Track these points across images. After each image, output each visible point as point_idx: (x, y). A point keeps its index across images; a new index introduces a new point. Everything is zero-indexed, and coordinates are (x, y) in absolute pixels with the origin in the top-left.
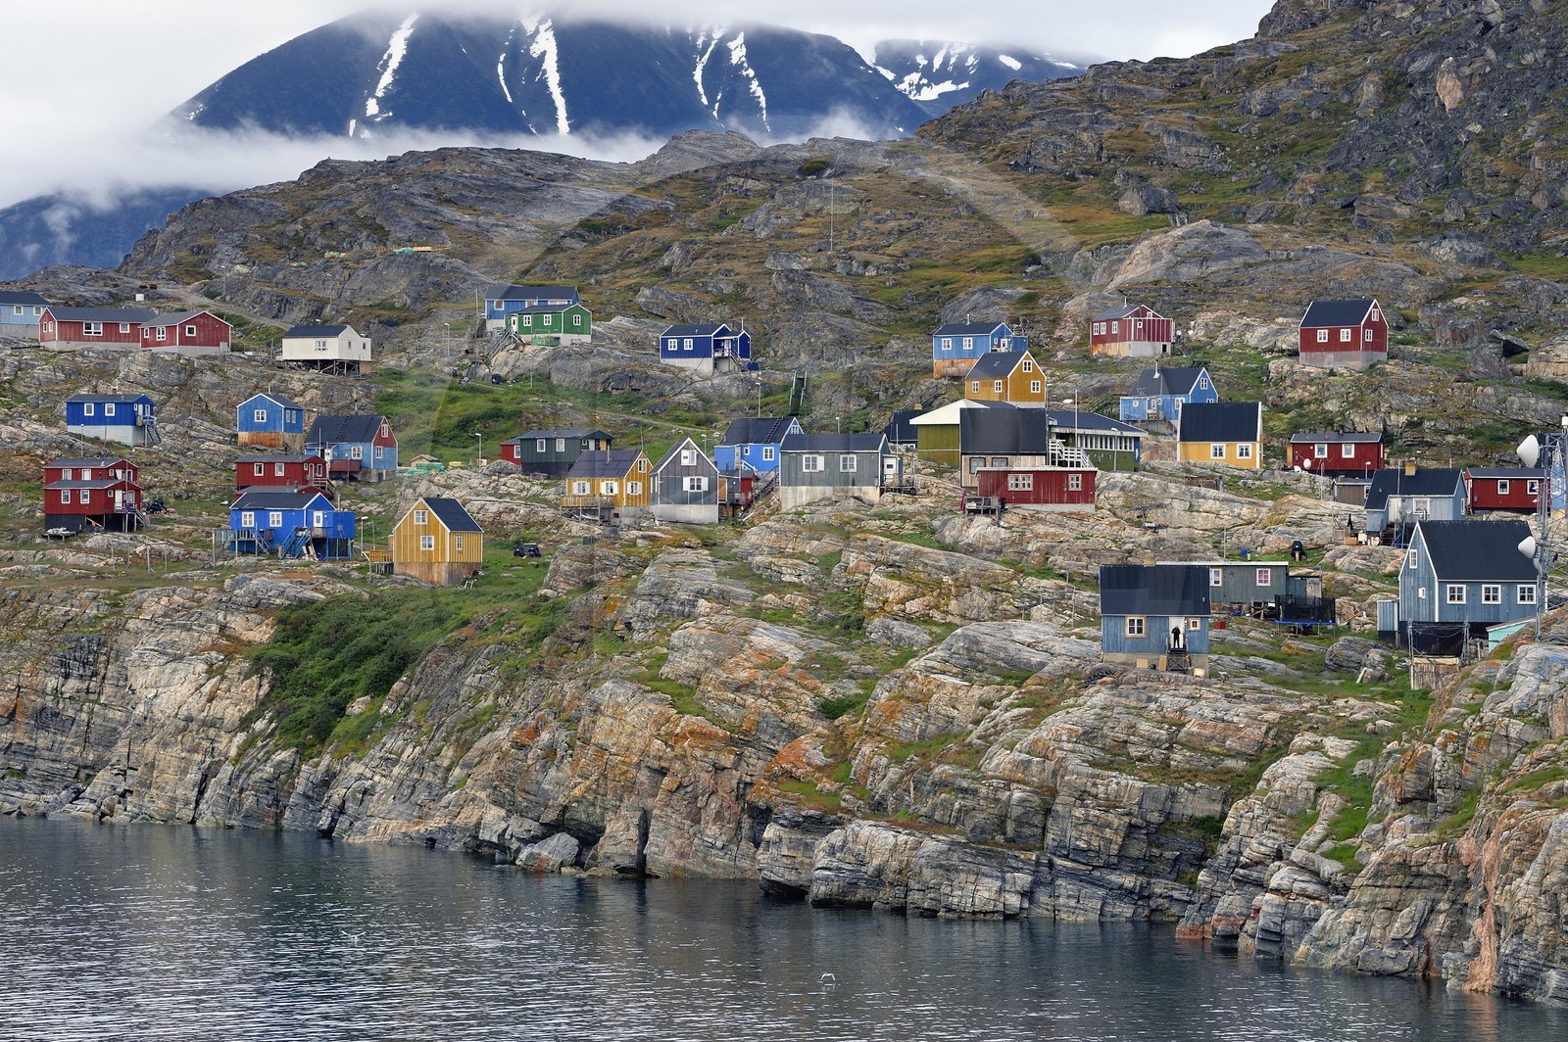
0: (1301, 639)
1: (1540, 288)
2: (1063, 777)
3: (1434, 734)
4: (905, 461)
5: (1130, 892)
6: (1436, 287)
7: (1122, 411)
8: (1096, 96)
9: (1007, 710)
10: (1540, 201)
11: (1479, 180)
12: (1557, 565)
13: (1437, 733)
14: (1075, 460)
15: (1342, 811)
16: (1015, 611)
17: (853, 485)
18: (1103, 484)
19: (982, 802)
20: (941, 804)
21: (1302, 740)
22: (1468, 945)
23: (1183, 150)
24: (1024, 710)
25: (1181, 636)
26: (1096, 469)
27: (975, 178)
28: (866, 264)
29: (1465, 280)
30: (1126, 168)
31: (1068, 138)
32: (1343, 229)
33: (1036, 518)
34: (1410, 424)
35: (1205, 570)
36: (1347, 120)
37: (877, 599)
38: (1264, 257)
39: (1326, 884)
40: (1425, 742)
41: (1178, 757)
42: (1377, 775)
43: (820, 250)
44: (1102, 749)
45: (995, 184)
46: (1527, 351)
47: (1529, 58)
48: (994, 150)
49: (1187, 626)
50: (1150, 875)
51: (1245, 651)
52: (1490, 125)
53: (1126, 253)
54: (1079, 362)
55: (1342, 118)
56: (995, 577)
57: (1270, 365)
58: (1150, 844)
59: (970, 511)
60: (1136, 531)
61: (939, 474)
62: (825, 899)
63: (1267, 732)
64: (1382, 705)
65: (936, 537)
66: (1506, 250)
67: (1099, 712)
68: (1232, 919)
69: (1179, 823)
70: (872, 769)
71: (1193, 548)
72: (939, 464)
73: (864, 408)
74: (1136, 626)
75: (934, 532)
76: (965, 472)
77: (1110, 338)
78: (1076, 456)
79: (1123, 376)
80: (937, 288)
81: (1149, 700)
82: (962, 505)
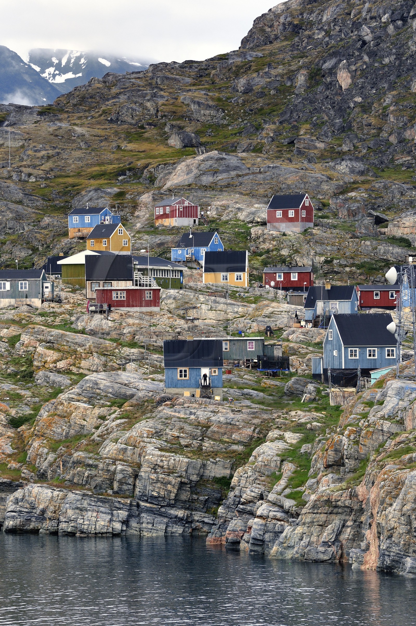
0: (271, 379)
1: (394, 187)
2: (144, 457)
3: (343, 429)
4: (55, 285)
5: (181, 519)
6: (338, 187)
7: (173, 256)
8: (154, 82)
9: (113, 421)
10: (393, 139)
11: (361, 128)
12: (407, 337)
13: (345, 429)
14: (148, 283)
15: (295, 472)
16: (117, 366)
17: (27, 297)
18: (164, 296)
19: (100, 472)
20: (78, 474)
21: (273, 434)
22: (363, 545)
23: (202, 112)
24: (123, 421)
25: (208, 379)
26: (160, 288)
27: (89, 127)
28: (30, 175)
29: (354, 183)
30: (172, 122)
31: (140, 105)
32: (289, 156)
33: (128, 315)
34: (326, 262)
35: (219, 343)
36: (290, 95)
37: (41, 361)
38: (247, 171)
39: (287, 512)
40: (339, 434)
41: (206, 444)
42: (313, 452)
43: (3, 167)
44: (166, 441)
45: (100, 131)
46: (387, 221)
47: (387, 60)
48: (98, 112)
49: (211, 373)
50: (192, 510)
51: (241, 386)
52: (366, 98)
53: (173, 169)
54: (148, 229)
55: (287, 94)
56: (106, 347)
57: (252, 230)
58: (192, 493)
59: (92, 311)
60: (182, 322)
61: (74, 291)
62: (12, 529)
63: (254, 430)
64: (315, 414)
65: (73, 326)
66: (376, 166)
67: (164, 420)
68: (237, 533)
69: (207, 481)
70: (39, 455)
71: (213, 330)
72: (74, 286)
73: (31, 255)
74: (183, 374)
75: (72, 323)
76: (88, 290)
77: (165, 216)
78: (148, 281)
79: (172, 237)
80: (69, 188)
81: (191, 413)
82: (87, 308)
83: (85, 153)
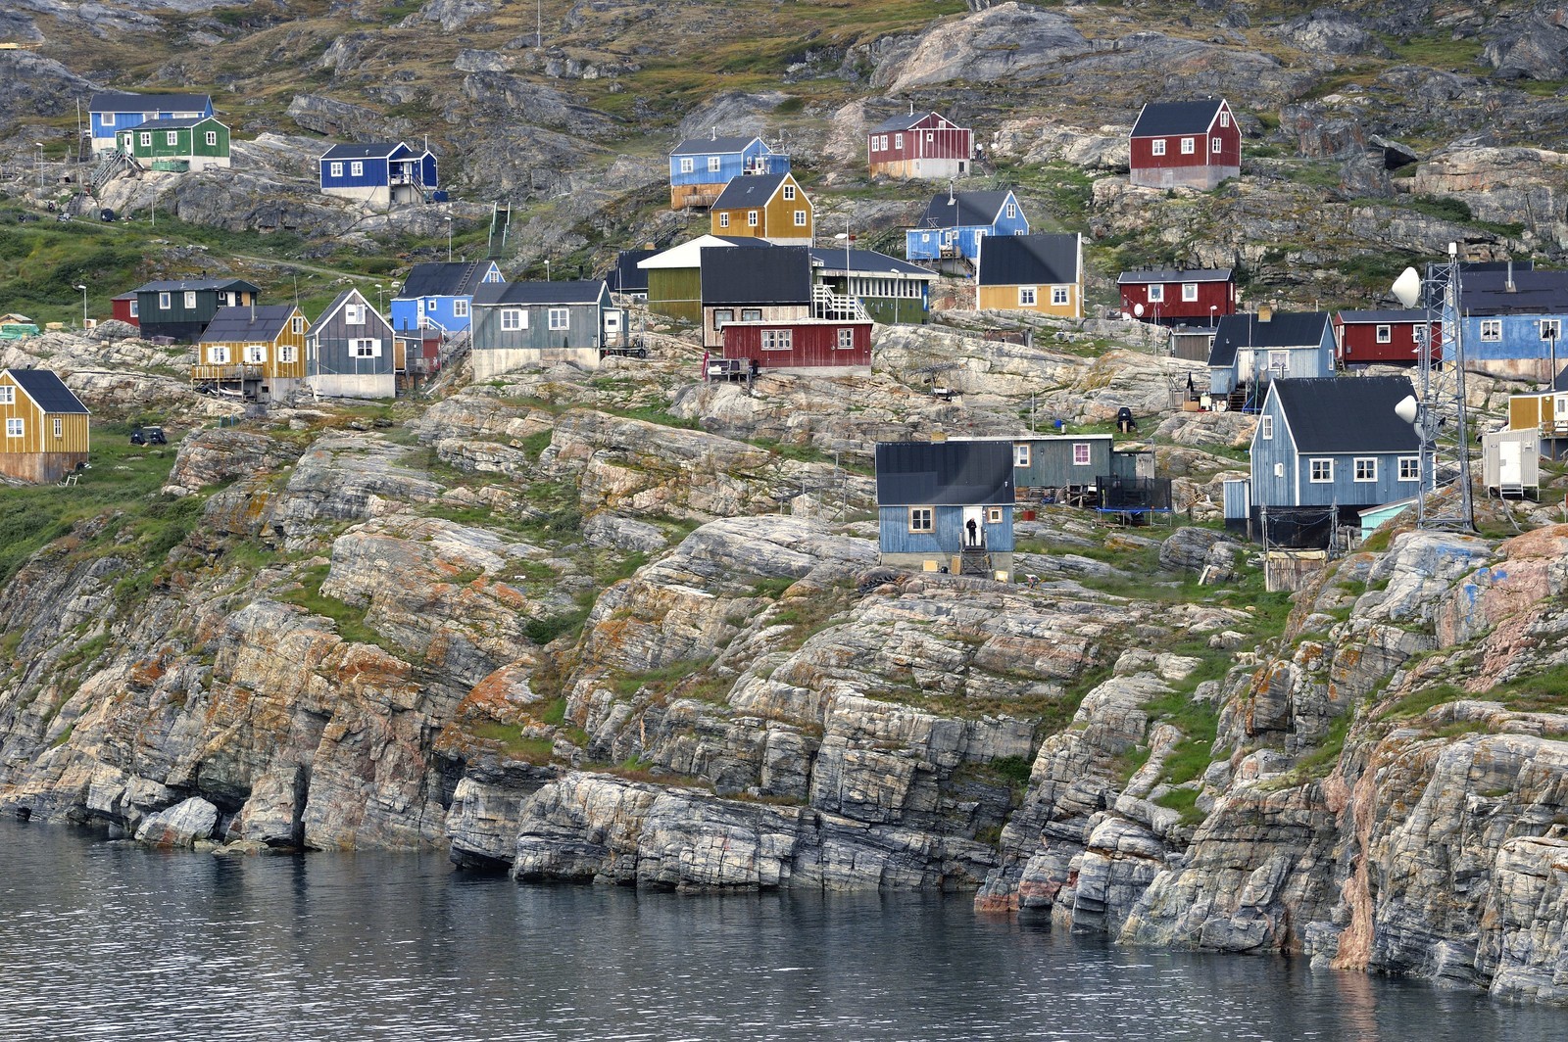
0: (1129, 532)
1: (1431, 80)
2: (831, 711)
3: (1292, 647)
4: (632, 315)
5: (917, 854)
6: (1301, 82)
7: (910, 247)
9: (761, 629)
12: (1445, 431)
13: (1295, 646)
14: (847, 311)
15: (1179, 746)
16: (772, 503)
17: (566, 346)
18: (882, 340)
19: (730, 745)
20: (680, 749)
21: (1130, 658)
22: (1336, 912)
24: (782, 628)
25: (978, 531)
26: (872, 322)
28: (584, 64)
29: (1338, 72)
32: (1184, 11)
33: (797, 385)
34: (1270, 258)
35: (1007, 449)
37: (597, 491)
38: (1086, 48)
39: (1159, 838)
40: (1281, 658)
41: (975, 683)
42: (1223, 699)
43: (524, 46)
44: (880, 675)
46: (1416, 160)
49: (986, 517)
50: (942, 833)
51: (1058, 547)
53: (912, 45)
54: (854, 186)
56: (746, 460)
57: (1094, 185)
58: (942, 793)
59: (714, 377)
60: (922, 400)
61: (676, 331)
62: (533, 873)
63: (1086, 650)
64: (1230, 612)
65: (672, 411)
66: (1390, 32)
67: (877, 627)
68: (1044, 885)
69: (978, 766)
70: (592, 706)
71: (995, 419)
72: (676, 318)
73: (584, 249)
74: (922, 519)
75: (668, 405)
76: (708, 328)
77: (893, 155)
78: (848, 305)
79: (909, 202)
80: (675, 93)
81: (939, 611)
82: (704, 369)
83: (711, 11)
